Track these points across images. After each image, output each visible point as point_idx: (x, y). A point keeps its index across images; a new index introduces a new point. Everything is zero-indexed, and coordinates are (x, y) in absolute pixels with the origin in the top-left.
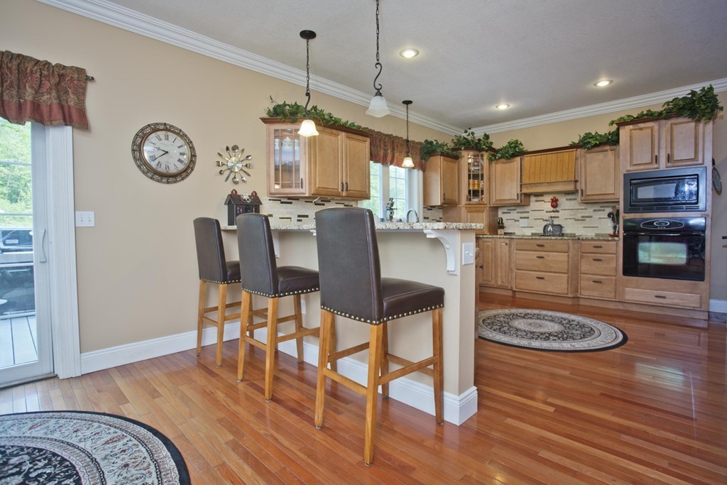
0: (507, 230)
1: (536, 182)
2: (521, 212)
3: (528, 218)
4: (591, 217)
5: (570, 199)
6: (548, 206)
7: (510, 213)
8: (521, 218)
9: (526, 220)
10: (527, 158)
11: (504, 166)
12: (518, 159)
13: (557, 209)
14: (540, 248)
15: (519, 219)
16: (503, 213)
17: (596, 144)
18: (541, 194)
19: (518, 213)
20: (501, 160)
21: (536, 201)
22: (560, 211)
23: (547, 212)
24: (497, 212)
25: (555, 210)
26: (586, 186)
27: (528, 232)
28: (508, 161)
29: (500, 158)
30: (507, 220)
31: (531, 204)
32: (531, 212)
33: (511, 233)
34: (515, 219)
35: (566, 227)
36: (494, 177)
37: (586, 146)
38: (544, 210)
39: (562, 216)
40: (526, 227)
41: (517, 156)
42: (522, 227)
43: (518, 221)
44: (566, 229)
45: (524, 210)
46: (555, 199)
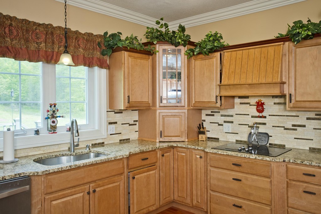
0: (209, 135)
2: (225, 116)
3: (232, 122)
4: (304, 126)
5: (279, 104)
6: (253, 111)
7: (213, 115)
8: (225, 122)
9: (230, 124)
10: (227, 54)
11: (204, 62)
12: (218, 54)
13: (264, 114)
14: (236, 168)
15: (223, 123)
16: (207, 115)
17: (308, 35)
18: (247, 97)
19: (222, 116)
20: (201, 56)
21: (241, 103)
22: (268, 117)
23: (252, 117)
24: (201, 113)
25: (261, 115)
26: (295, 90)
27: (233, 139)
28: (207, 56)
29: (199, 53)
30: (210, 123)
31: (235, 107)
32: (235, 116)
33: (215, 138)
34: (218, 123)
35: (275, 137)
36: (194, 75)
37: (296, 38)
38: (248, 115)
39: (269, 123)
40: (231, 132)
41: (216, 51)
42: (226, 133)
43: (222, 125)
44: (275, 139)
45: (228, 113)
46: (261, 102)
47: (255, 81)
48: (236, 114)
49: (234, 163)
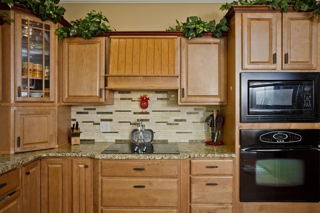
0: (82, 137)
1: (127, 74)
2: (103, 113)
3: (111, 120)
4: (185, 120)
5: (161, 99)
6: (136, 107)
7: (87, 113)
8: (102, 120)
9: (109, 123)
10: (115, 41)
11: (82, 47)
12: (103, 39)
13: (147, 110)
15: (99, 121)
16: (78, 113)
17: (204, 32)
18: (128, 91)
19: (98, 113)
20: (78, 39)
21: (121, 99)
22: (151, 113)
23: (135, 113)
24: (70, 111)
25: (144, 111)
26: (187, 85)
27: (111, 139)
28: (87, 40)
29: (75, 36)
30: (83, 122)
31: (115, 103)
32: (114, 113)
33: (89, 140)
34: (93, 122)
35: (158, 132)
36: (67, 62)
37: (190, 33)
38: (130, 111)
39: (152, 119)
40: (109, 132)
41: (101, 35)
42: (103, 132)
43: (99, 124)
44: (158, 135)
45: (106, 110)
46: (146, 98)
47: (149, 74)
48: (116, 111)
49: (135, 168)
